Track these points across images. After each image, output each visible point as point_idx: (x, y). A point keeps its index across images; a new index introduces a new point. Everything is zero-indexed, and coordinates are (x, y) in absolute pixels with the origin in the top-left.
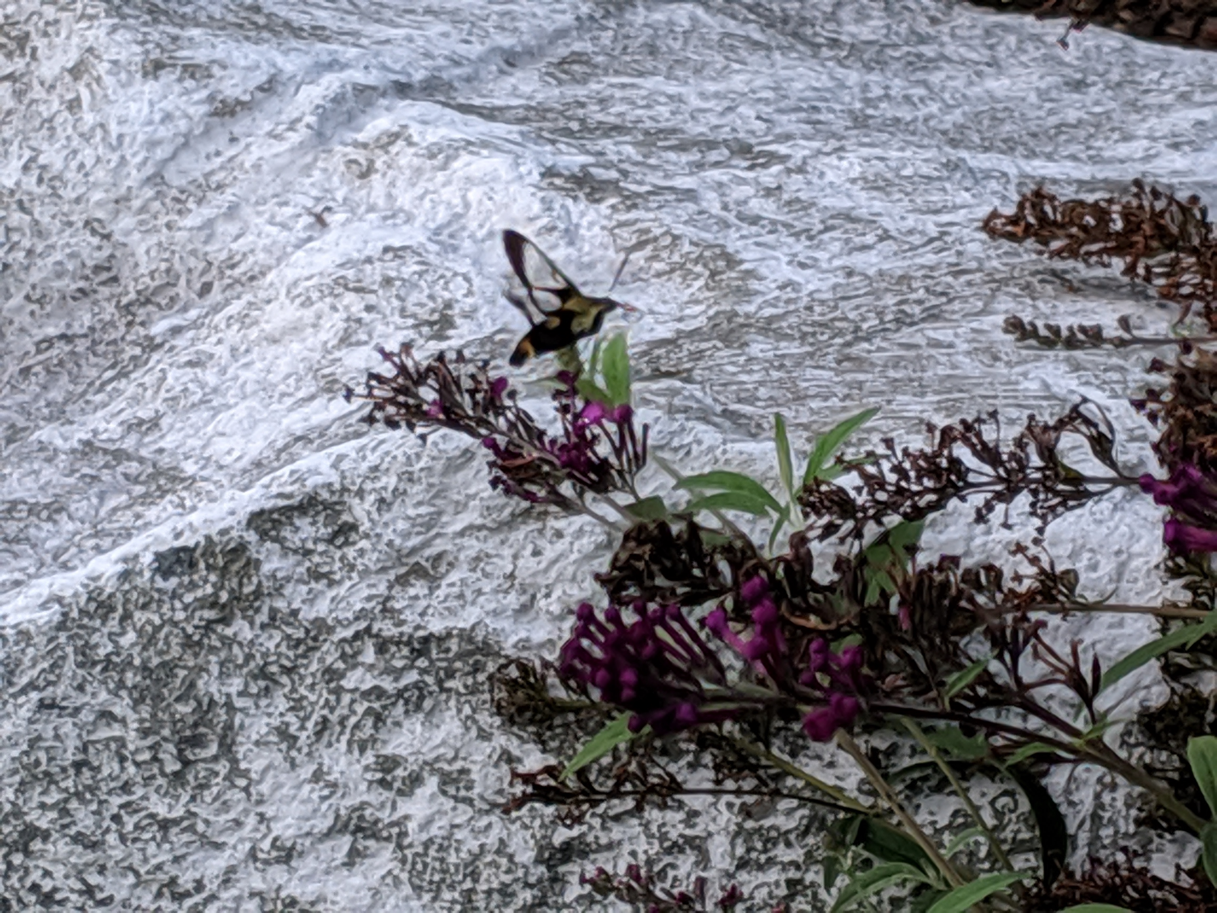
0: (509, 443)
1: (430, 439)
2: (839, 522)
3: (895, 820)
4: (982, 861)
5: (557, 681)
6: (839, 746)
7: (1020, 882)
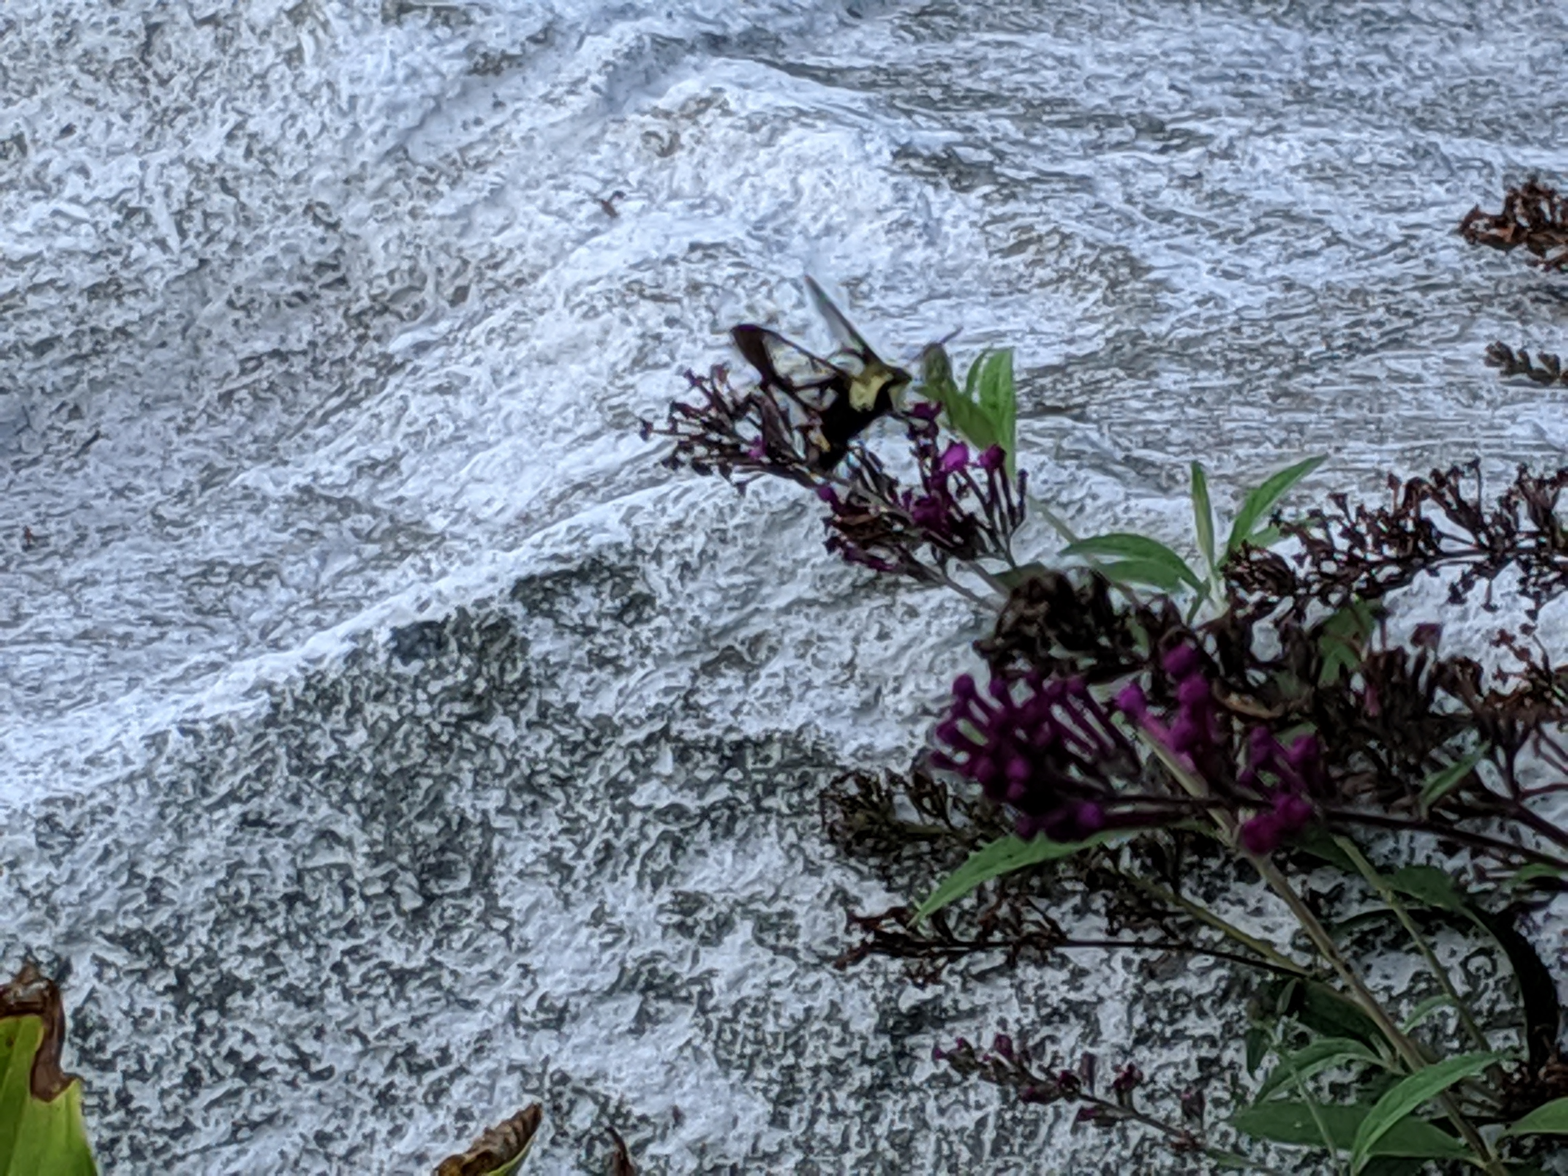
0: (851, 494)
1: (750, 487)
2: (1274, 599)
3: (1338, 985)
4: (1450, 1038)
5: (906, 800)
6: (1269, 888)
7: (1497, 1066)
